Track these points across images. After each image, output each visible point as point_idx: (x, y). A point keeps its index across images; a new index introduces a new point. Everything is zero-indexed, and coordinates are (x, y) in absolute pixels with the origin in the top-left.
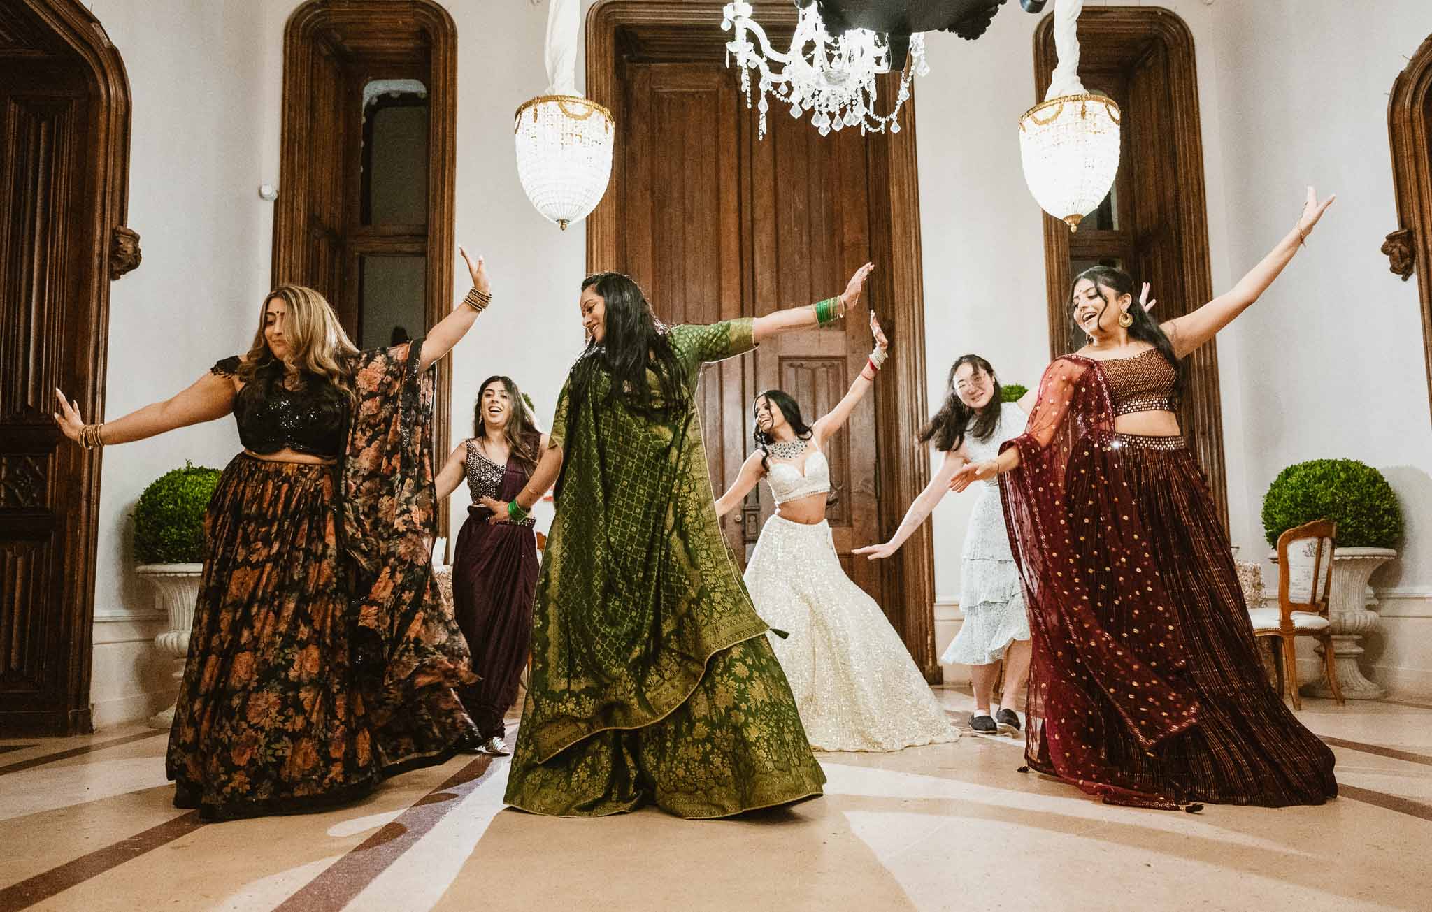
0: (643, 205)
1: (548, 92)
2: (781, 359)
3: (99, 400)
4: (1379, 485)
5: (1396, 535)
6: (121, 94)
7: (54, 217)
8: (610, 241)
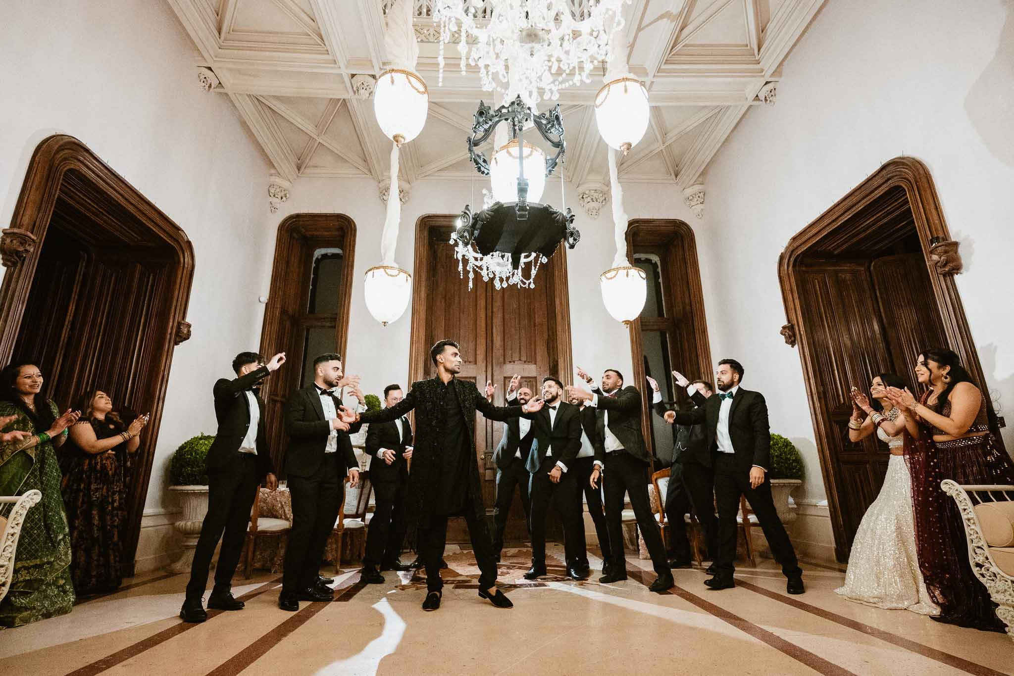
0: (440, 304)
1: (381, 264)
2: (505, 378)
3: (160, 404)
4: (789, 448)
5: (800, 473)
6: (190, 262)
7: (151, 316)
8: (423, 323)
